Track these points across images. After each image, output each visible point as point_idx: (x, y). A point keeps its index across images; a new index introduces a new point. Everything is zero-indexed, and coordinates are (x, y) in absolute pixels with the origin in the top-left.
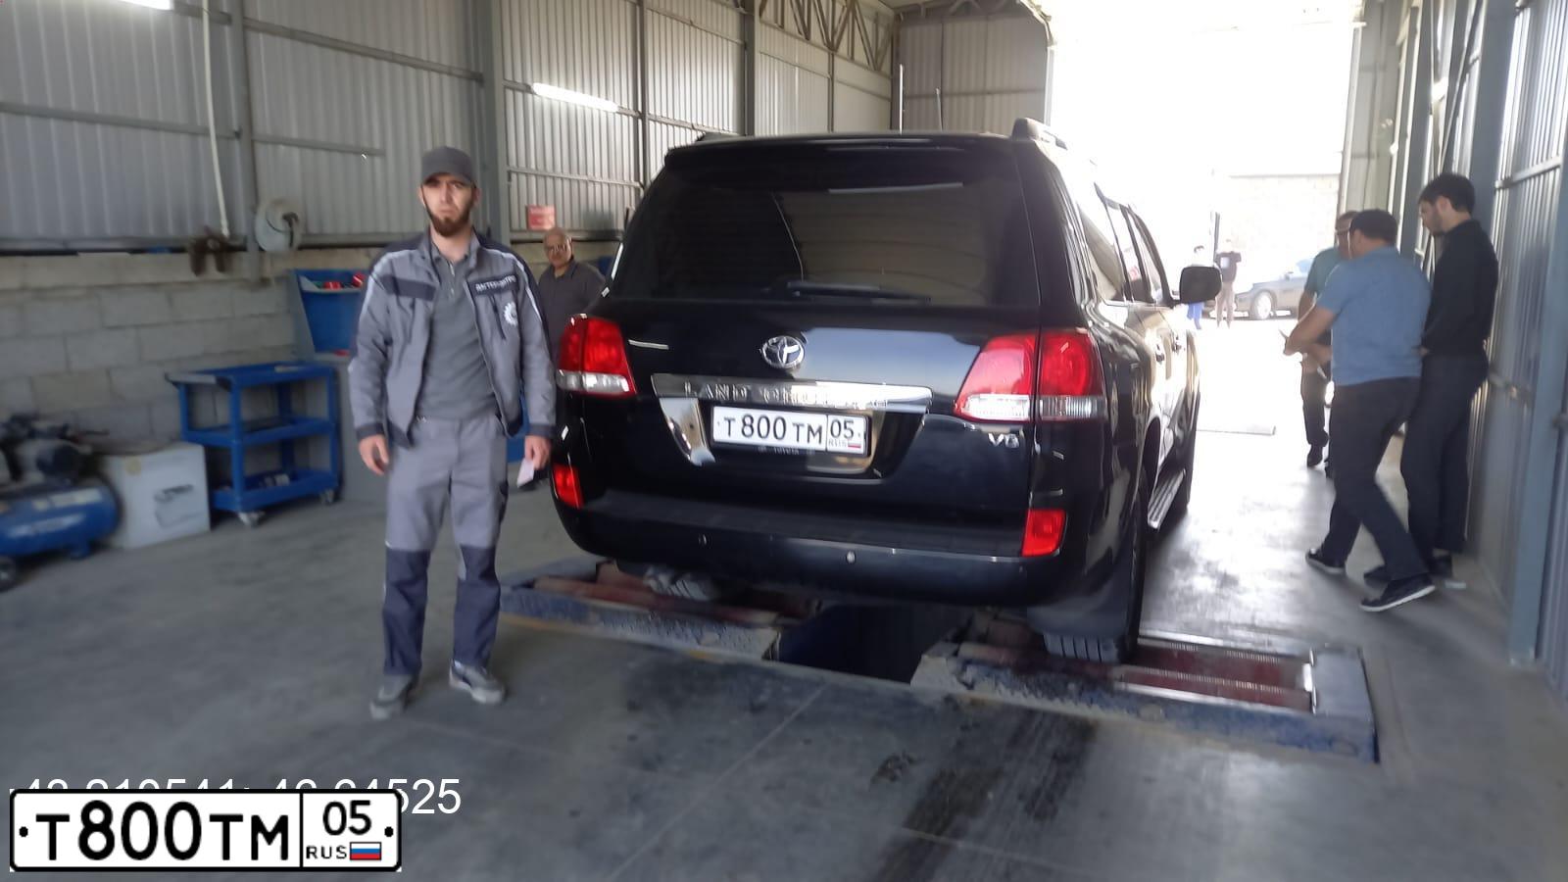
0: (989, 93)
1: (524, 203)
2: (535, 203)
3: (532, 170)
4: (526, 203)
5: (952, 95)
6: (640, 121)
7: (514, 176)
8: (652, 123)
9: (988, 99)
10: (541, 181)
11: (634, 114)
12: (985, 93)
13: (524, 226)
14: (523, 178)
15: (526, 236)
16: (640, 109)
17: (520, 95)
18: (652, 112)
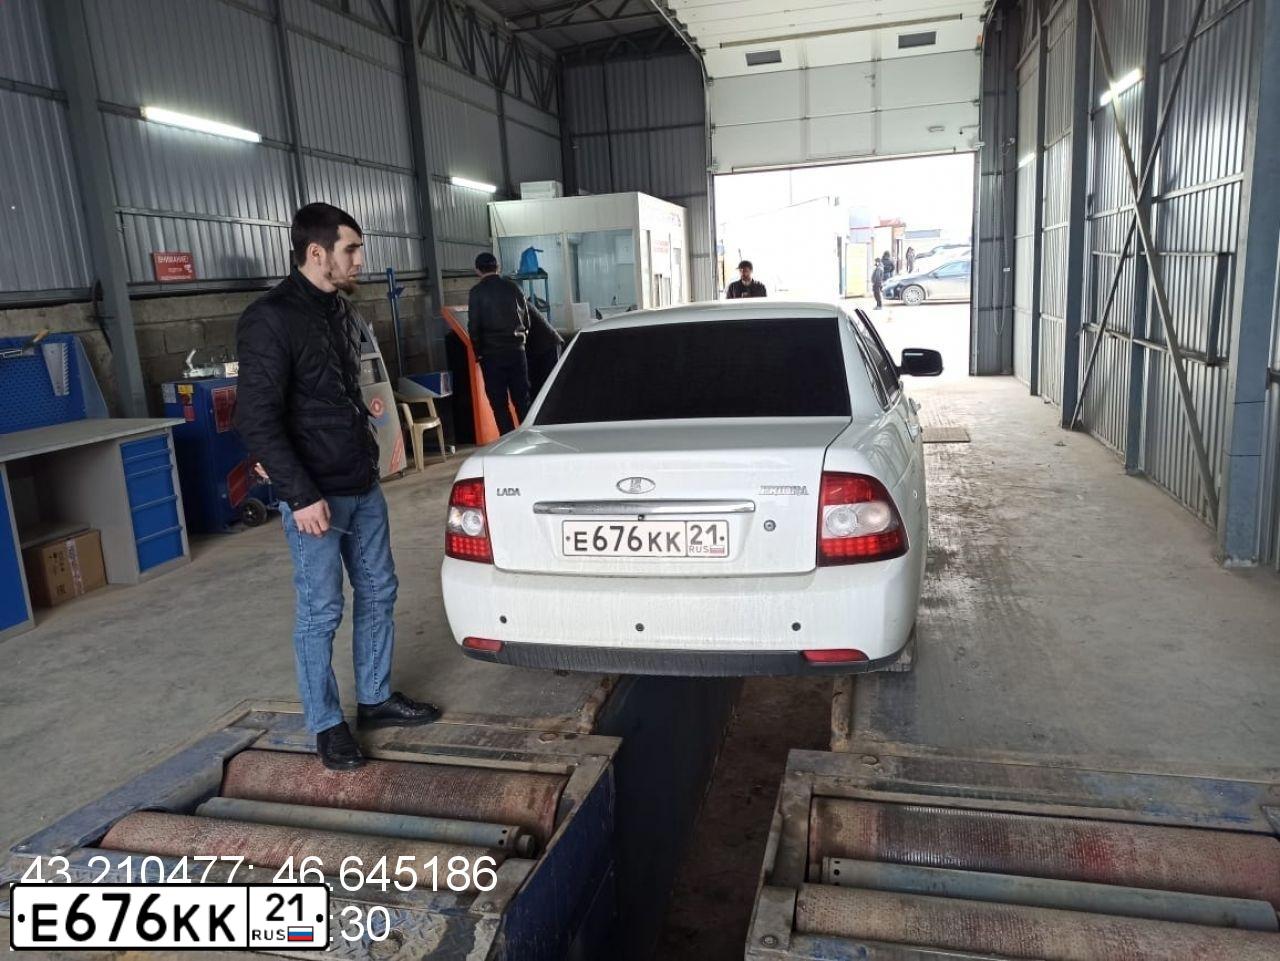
0: (653, 129)
1: (148, 249)
2: (162, 249)
3: (151, 210)
4: (151, 251)
5: (618, 132)
6: (292, 155)
7: (129, 220)
8: (307, 158)
9: (652, 133)
10: (168, 222)
11: (282, 145)
12: (648, 130)
13: (150, 277)
14: (143, 221)
15: (155, 289)
16: (291, 141)
17: (126, 121)
18: (305, 143)
